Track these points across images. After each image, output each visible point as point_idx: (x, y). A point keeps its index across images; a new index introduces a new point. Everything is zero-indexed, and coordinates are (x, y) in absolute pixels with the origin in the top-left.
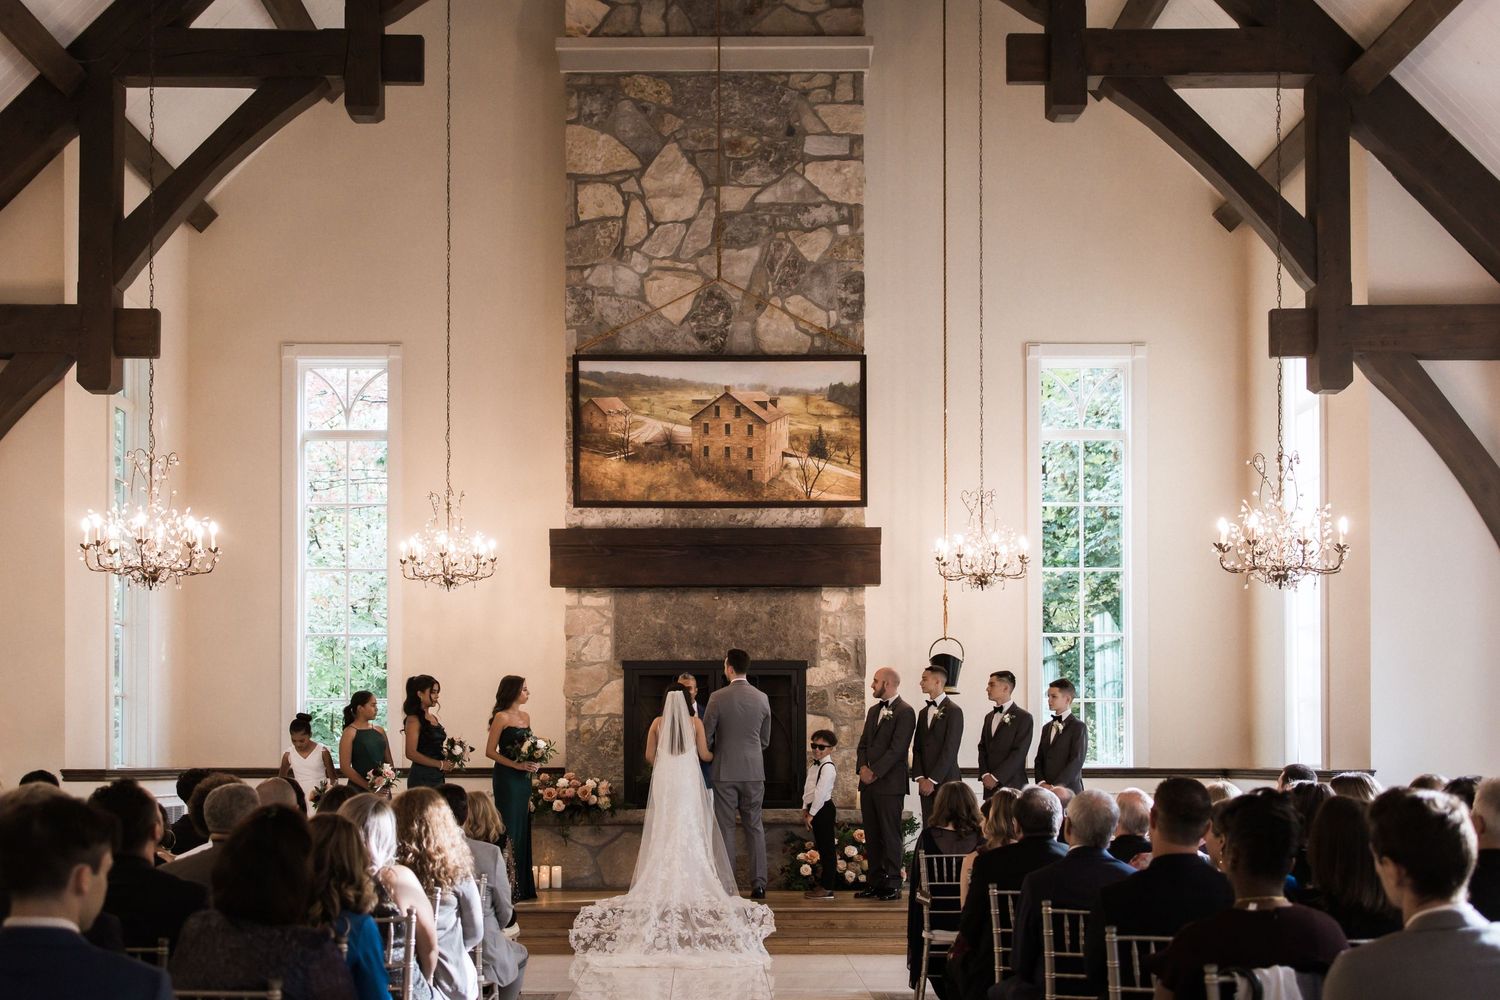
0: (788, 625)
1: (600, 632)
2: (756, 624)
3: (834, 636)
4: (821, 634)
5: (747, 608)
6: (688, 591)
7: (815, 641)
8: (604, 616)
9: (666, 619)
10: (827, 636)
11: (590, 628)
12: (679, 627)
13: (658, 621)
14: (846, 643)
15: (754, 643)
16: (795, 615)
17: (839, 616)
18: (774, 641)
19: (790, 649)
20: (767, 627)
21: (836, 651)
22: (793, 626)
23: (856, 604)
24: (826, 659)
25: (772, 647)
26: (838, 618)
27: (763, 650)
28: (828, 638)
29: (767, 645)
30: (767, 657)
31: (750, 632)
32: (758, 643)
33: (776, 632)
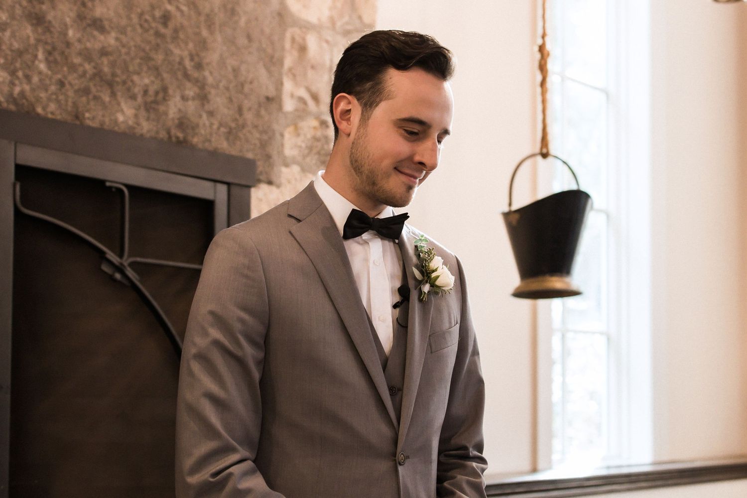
0: (205, 33)
4: (288, 85)
7: (273, 101)
10: (302, 93)
15: (106, 69)
16: (224, 6)
17: (327, 42)
18: (165, 75)
19: (211, 114)
20: (146, 21)
21: (319, 144)
22: (219, 38)
23: (360, 18)
24: (298, 163)
25: (161, 96)
26: (325, 45)
27: (133, 97)
28: (301, 100)
29: (146, 85)
30: (146, 127)
31: (98, 25)
32: (119, 72)
33: (172, 47)
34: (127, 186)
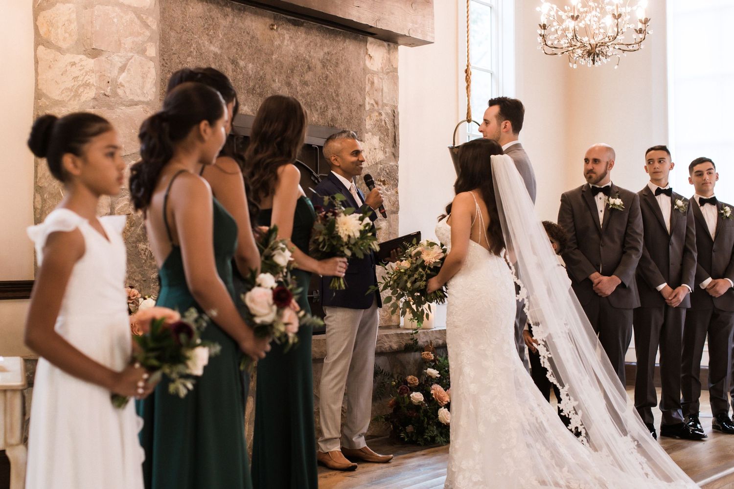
0: (339, 81)
1: (143, 52)
2: (310, 73)
3: (377, 103)
4: (367, 99)
5: (302, 50)
6: (245, 10)
7: (362, 106)
8: (147, 26)
9: (221, 48)
10: (372, 102)
11: (128, 42)
12: (234, 62)
13: (212, 48)
14: (387, 114)
15: (309, 100)
16: (345, 69)
17: (381, 78)
18: (327, 100)
19: (341, 114)
20: (320, 79)
21: (378, 123)
22: (343, 82)
23: (392, 65)
24: (370, 132)
25: (326, 108)
26: (380, 80)
27: (317, 110)
28: (372, 104)
29: (321, 105)
30: (321, 122)
31: (305, 83)
32: (312, 101)
33: (328, 88)
34: (318, 146)
